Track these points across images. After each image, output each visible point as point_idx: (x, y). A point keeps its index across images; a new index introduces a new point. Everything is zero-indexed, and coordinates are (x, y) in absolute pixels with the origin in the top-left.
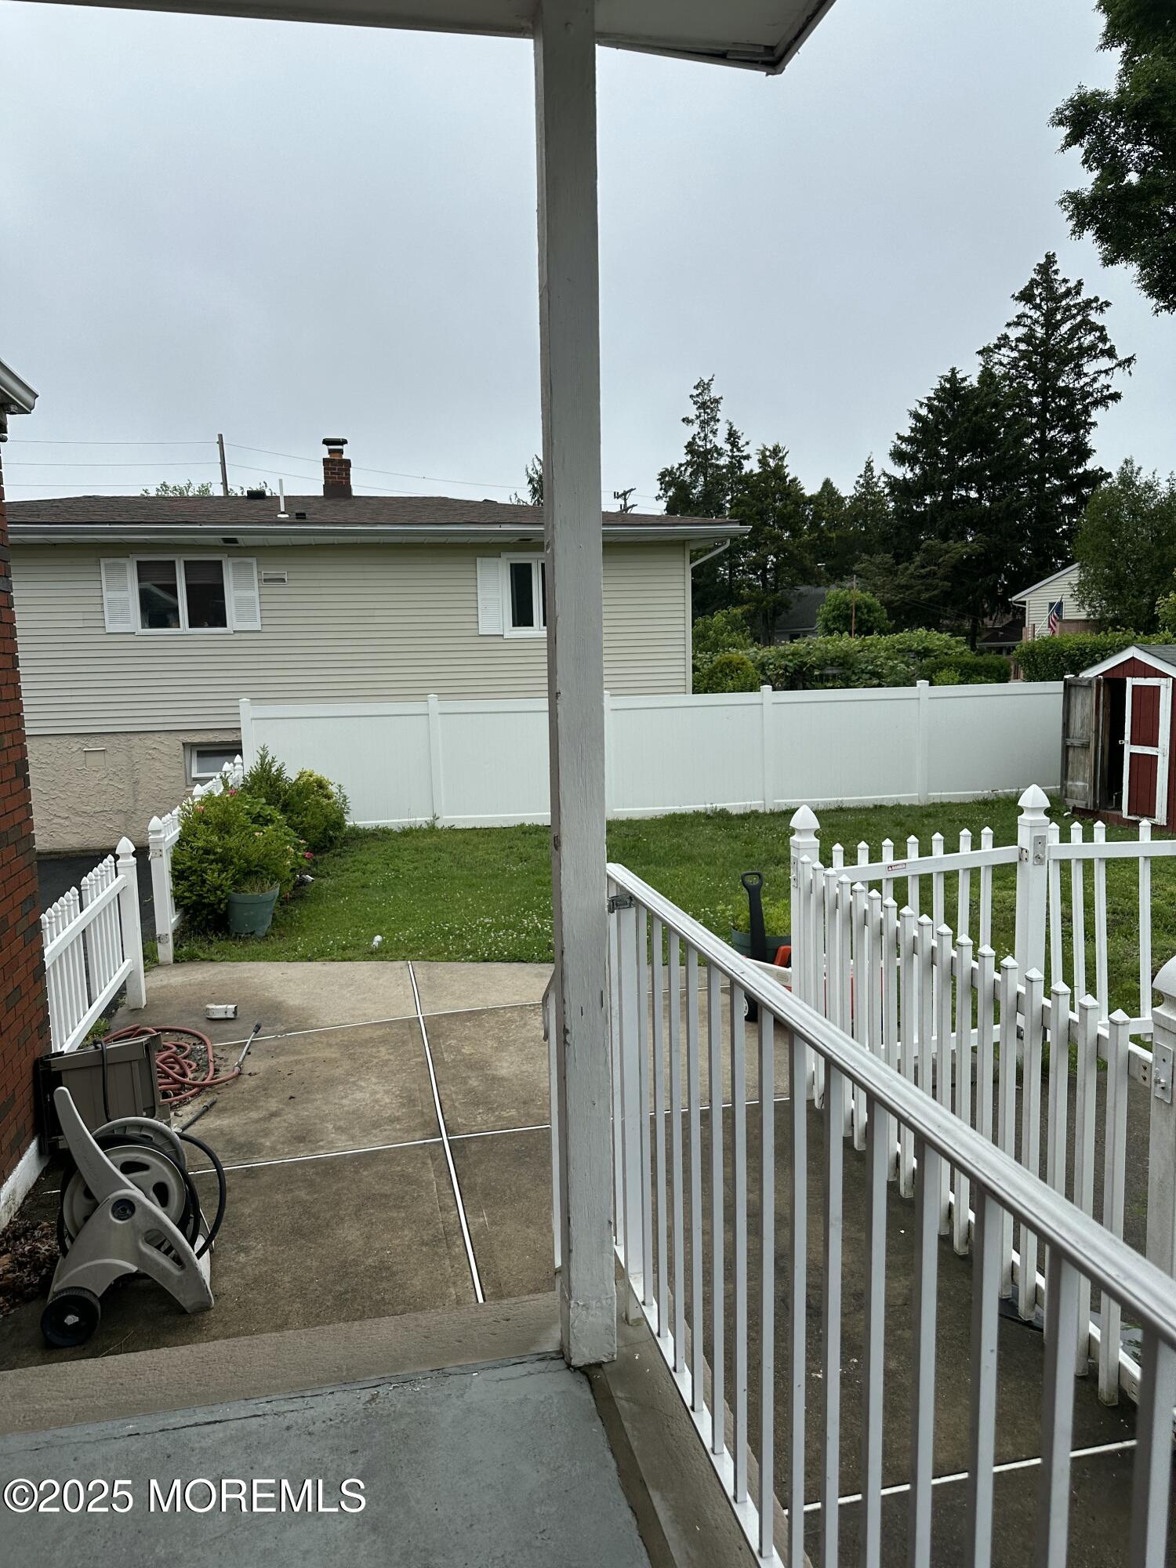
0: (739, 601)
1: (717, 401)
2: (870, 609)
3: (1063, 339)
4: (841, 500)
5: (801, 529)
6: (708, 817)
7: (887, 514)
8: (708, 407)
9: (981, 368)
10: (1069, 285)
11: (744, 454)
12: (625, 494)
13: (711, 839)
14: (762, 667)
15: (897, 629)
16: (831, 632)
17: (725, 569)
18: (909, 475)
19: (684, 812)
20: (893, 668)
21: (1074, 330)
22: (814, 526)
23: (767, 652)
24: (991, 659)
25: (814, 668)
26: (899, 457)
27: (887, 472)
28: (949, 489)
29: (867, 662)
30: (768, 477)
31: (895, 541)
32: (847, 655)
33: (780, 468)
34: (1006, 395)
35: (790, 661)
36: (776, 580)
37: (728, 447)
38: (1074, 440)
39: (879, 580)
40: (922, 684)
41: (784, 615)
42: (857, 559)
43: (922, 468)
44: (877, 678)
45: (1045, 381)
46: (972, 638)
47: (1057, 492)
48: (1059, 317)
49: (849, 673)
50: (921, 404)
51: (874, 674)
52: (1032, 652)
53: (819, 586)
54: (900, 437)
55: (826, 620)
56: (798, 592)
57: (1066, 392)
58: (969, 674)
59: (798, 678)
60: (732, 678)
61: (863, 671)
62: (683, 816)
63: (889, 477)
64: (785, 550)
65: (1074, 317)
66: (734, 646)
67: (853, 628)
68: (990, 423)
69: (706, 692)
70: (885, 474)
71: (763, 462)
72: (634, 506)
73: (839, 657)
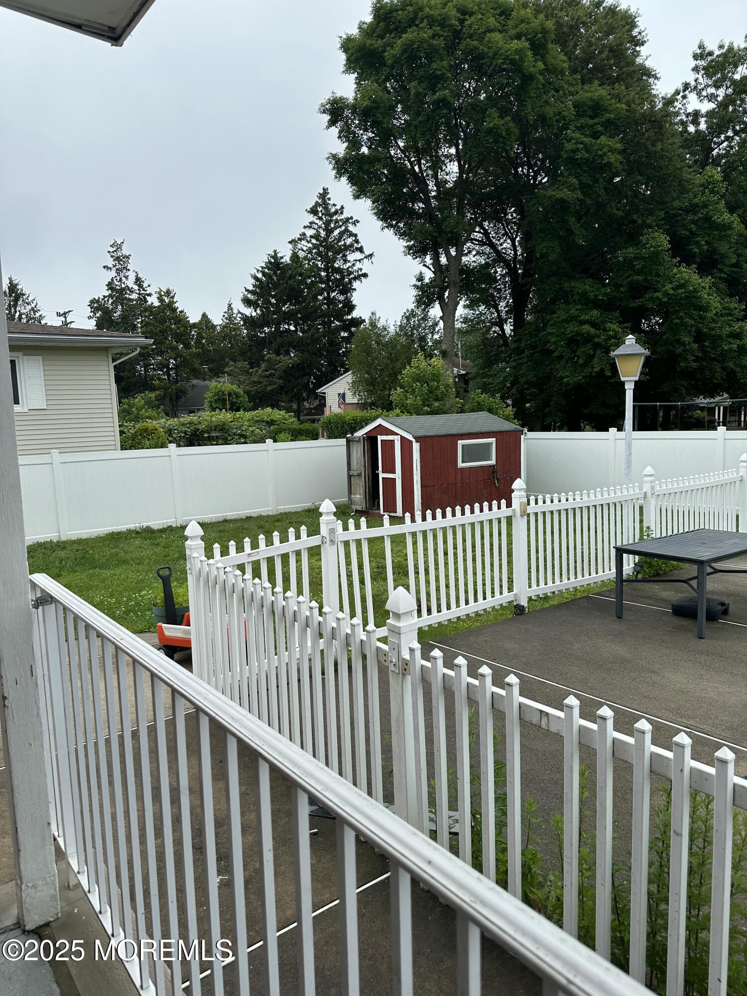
0: (153, 389)
1: (128, 257)
2: (237, 396)
3: (335, 239)
4: (214, 327)
5: (189, 343)
6: (137, 533)
7: (243, 338)
8: (121, 260)
9: (291, 252)
10: (337, 207)
11: (148, 292)
12: (65, 314)
13: (140, 547)
14: (170, 432)
15: (254, 408)
16: (214, 409)
17: (141, 367)
18: (254, 314)
19: (119, 530)
20: (252, 432)
21: (341, 234)
22: (198, 342)
23: (173, 422)
24: (307, 426)
25: (204, 432)
26: (247, 302)
27: (241, 311)
28: (278, 324)
29: (237, 428)
30: (165, 309)
31: (249, 354)
32: (224, 424)
33: (172, 303)
34: (306, 270)
35: (188, 428)
36: (177, 376)
37: (136, 287)
38: (345, 299)
39: (242, 378)
40: (269, 441)
41: (184, 398)
42: (227, 365)
43: (261, 310)
44: (243, 438)
45: (328, 263)
46: (298, 413)
47: (339, 329)
48: (332, 226)
49: (226, 435)
50: (258, 271)
51: (241, 436)
52: (330, 422)
53: (205, 380)
54: (247, 290)
55: (211, 402)
56: (191, 384)
57: (339, 270)
58: (296, 435)
59: (194, 438)
60: (149, 439)
61: (235, 434)
62: (119, 533)
63: (242, 314)
64: (181, 356)
65: (340, 227)
66: (150, 418)
67: (228, 407)
68: (299, 285)
69: (131, 449)
70: (239, 312)
71: (160, 299)
72: (72, 322)
73: (219, 425)
